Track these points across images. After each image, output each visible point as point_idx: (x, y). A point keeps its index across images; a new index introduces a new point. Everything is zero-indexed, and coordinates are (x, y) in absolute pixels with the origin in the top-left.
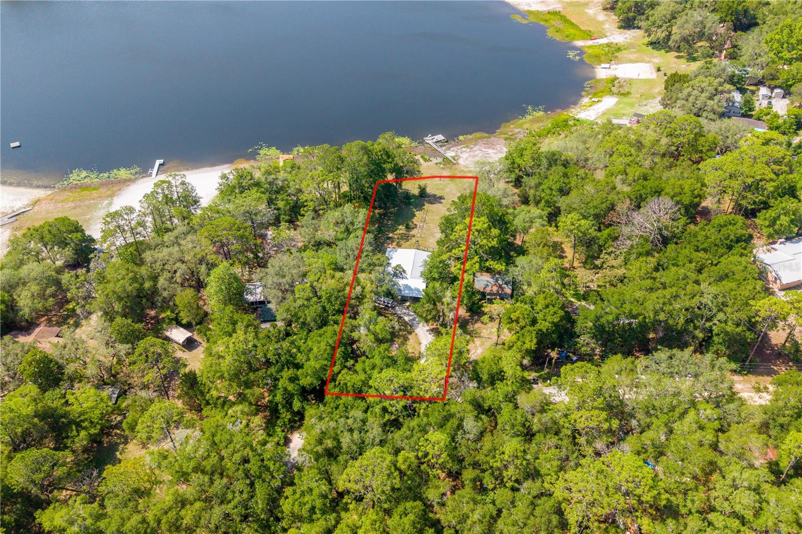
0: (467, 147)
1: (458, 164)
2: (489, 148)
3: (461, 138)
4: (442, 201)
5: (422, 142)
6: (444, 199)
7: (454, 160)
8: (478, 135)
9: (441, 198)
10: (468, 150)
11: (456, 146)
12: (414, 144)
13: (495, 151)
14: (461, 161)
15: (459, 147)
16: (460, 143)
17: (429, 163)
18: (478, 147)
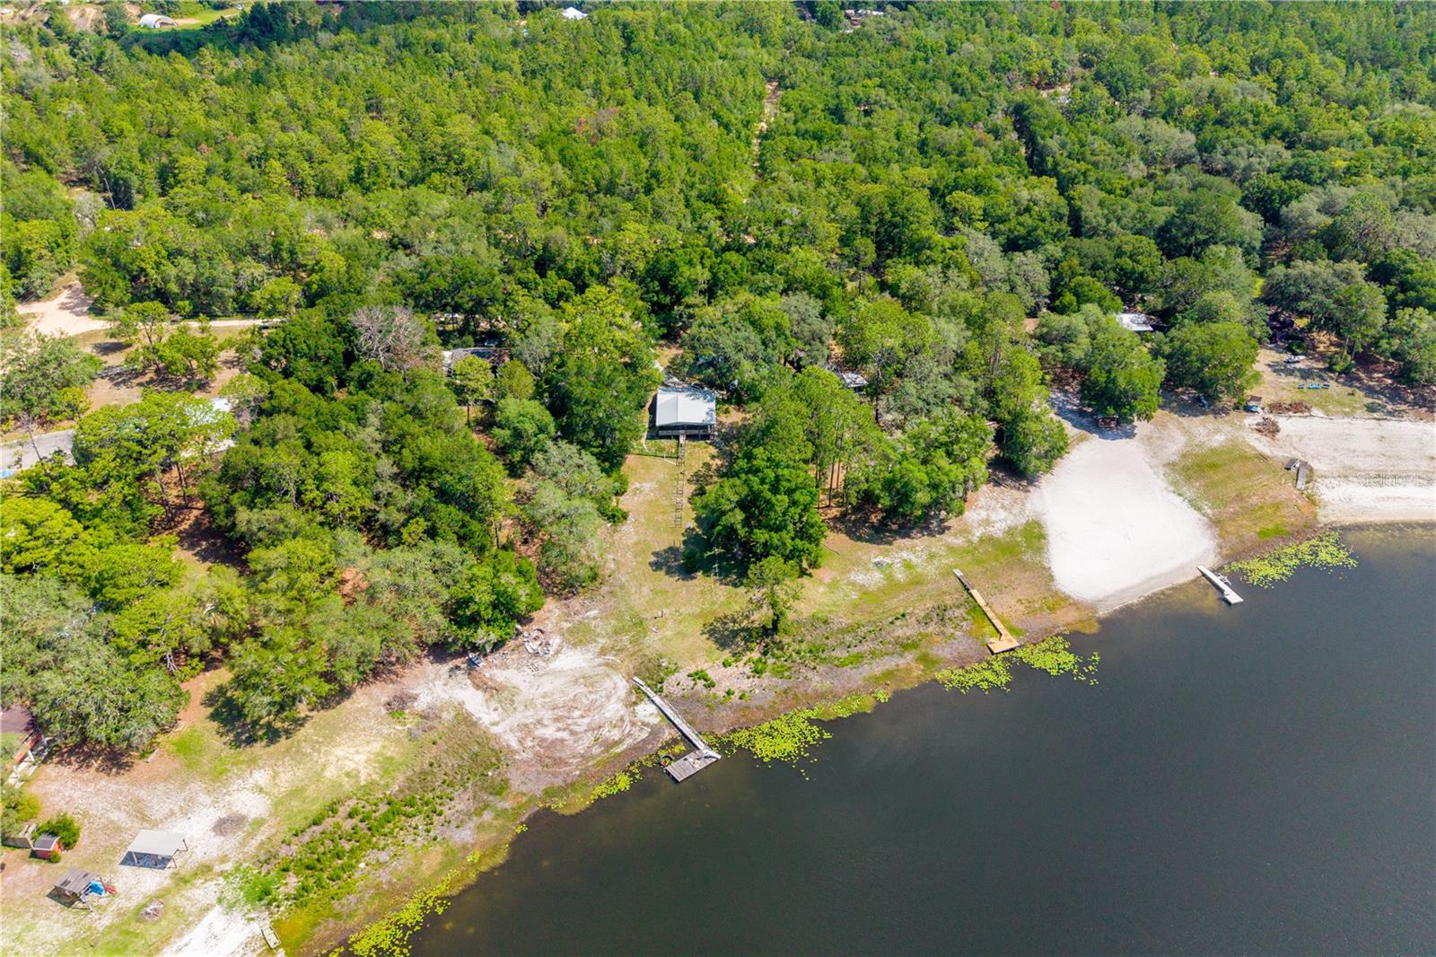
0: (609, 745)
1: (629, 678)
2: (554, 742)
3: (624, 783)
4: (653, 559)
5: (723, 746)
6: (651, 564)
7: (638, 689)
8: (578, 802)
9: (656, 566)
10: (605, 732)
11: (635, 748)
12: (741, 738)
13: (540, 732)
14: (623, 686)
15: (629, 741)
16: (628, 761)
17: (693, 670)
18: (581, 749)
